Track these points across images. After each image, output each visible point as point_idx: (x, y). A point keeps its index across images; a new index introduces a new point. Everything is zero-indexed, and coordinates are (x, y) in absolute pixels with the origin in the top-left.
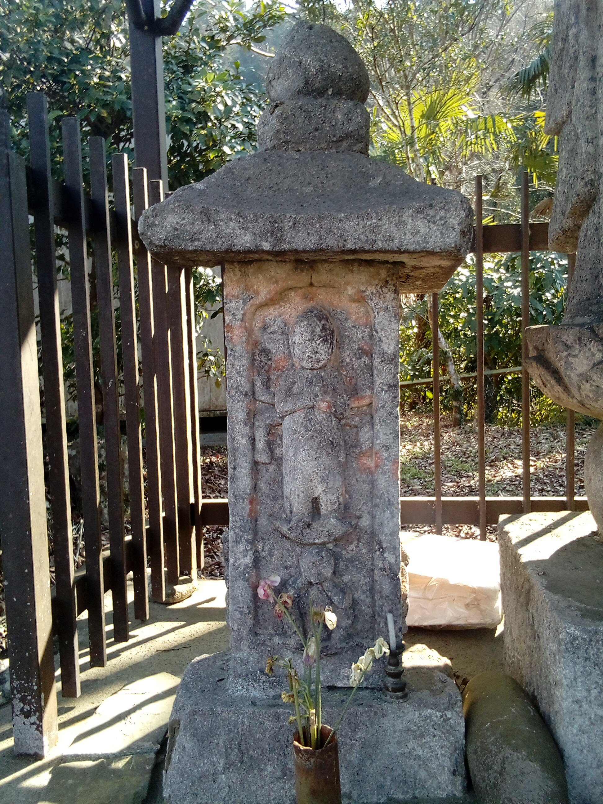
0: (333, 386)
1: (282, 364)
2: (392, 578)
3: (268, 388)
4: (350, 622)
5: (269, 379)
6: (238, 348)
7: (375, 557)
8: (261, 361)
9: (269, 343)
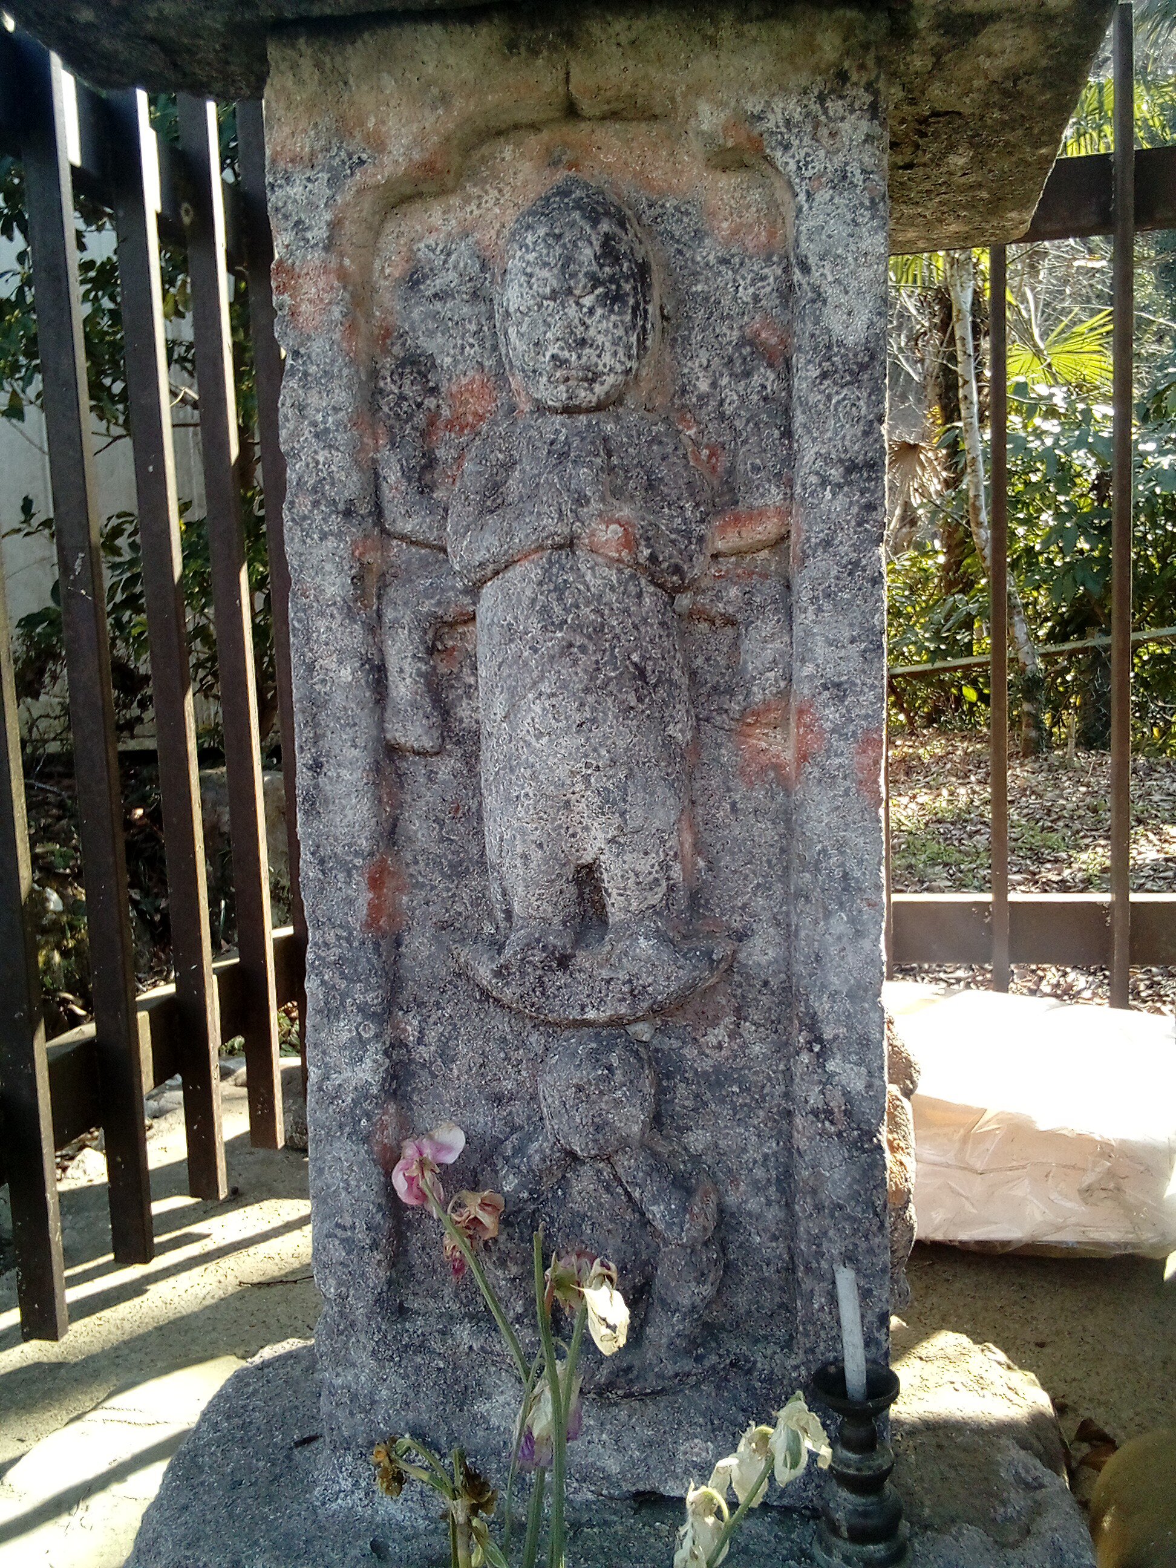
0: (649, 473)
1: (474, 405)
2: (856, 1145)
3: (425, 489)
4: (707, 1290)
5: (430, 462)
6: (317, 347)
7: (798, 1070)
8: (402, 398)
9: (431, 334)
